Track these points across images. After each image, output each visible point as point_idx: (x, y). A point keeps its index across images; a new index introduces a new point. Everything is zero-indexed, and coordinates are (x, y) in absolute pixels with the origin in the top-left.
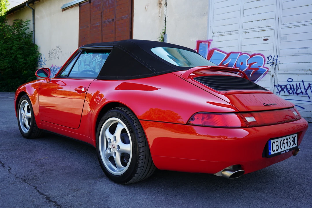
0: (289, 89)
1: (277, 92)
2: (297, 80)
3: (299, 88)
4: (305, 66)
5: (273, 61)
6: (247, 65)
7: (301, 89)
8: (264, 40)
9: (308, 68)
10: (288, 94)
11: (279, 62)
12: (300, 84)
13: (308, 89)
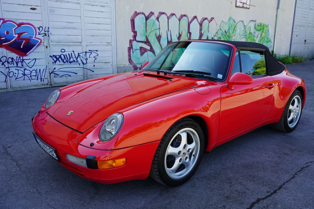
0: (63, 59)
1: (53, 62)
2: (68, 51)
3: (72, 57)
4: (74, 38)
5: (45, 32)
6: (14, 35)
7: (72, 58)
8: (31, 9)
9: (76, 40)
10: (63, 63)
11: (51, 33)
12: (71, 53)
13: (78, 57)
